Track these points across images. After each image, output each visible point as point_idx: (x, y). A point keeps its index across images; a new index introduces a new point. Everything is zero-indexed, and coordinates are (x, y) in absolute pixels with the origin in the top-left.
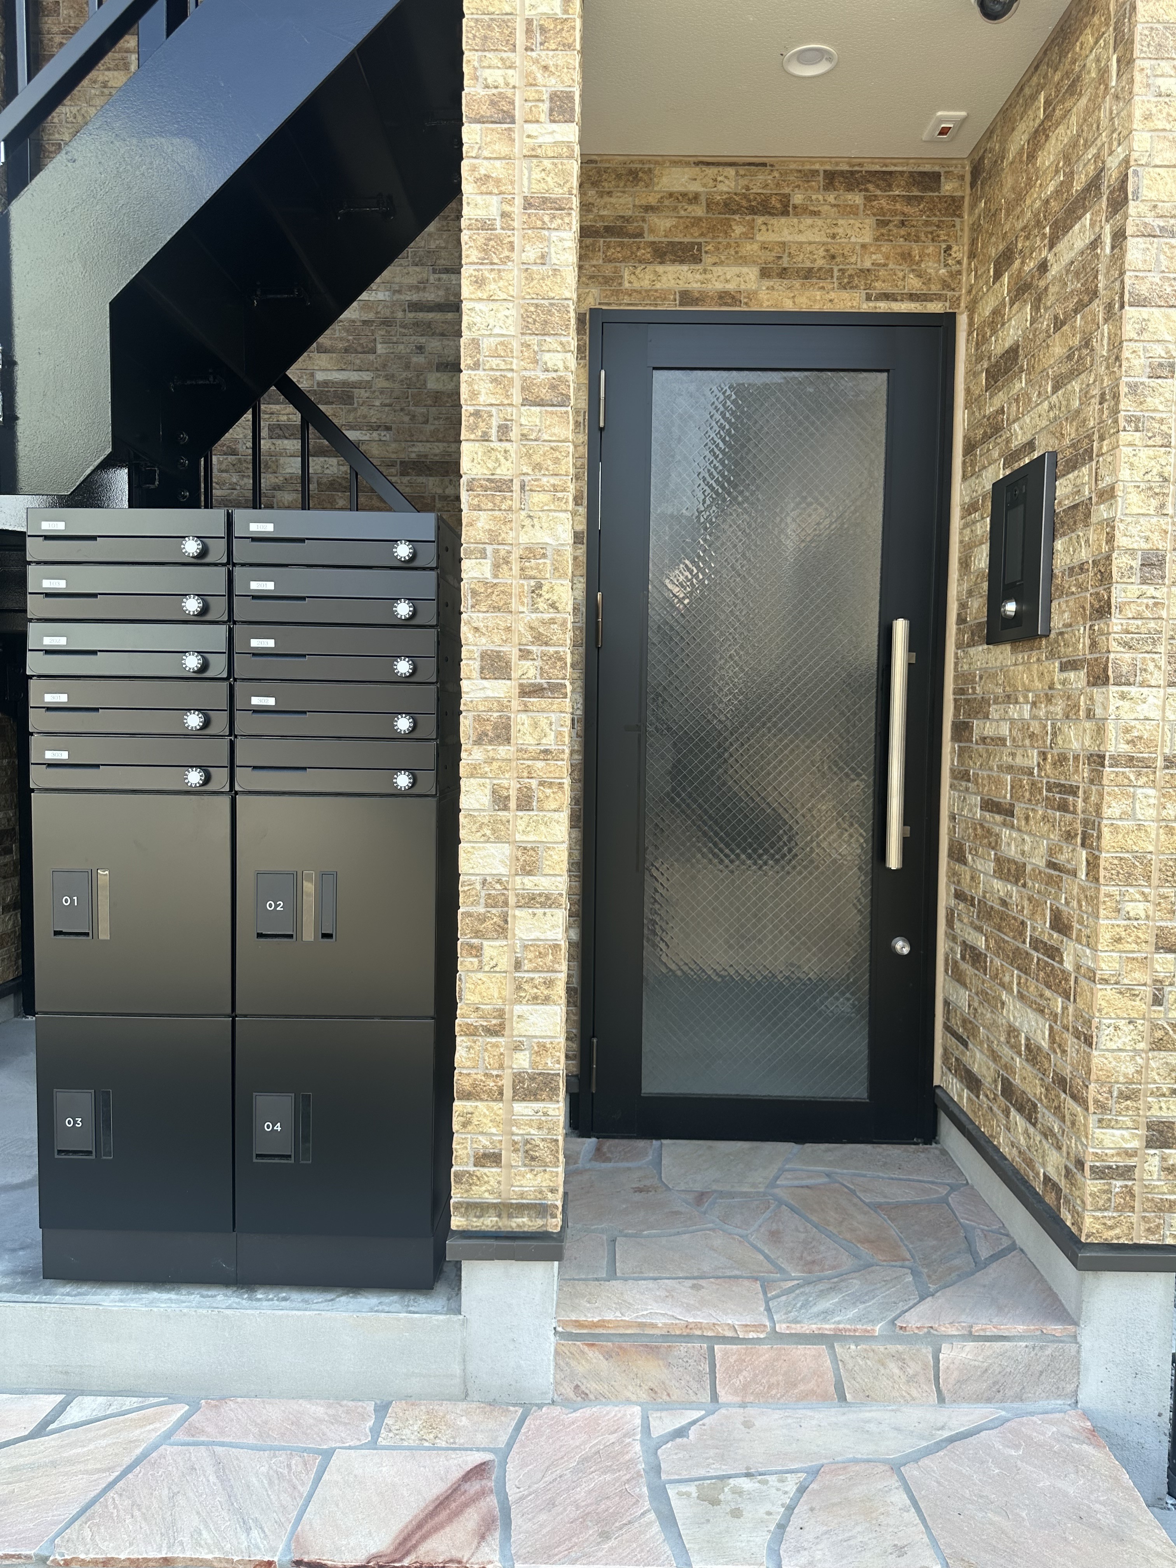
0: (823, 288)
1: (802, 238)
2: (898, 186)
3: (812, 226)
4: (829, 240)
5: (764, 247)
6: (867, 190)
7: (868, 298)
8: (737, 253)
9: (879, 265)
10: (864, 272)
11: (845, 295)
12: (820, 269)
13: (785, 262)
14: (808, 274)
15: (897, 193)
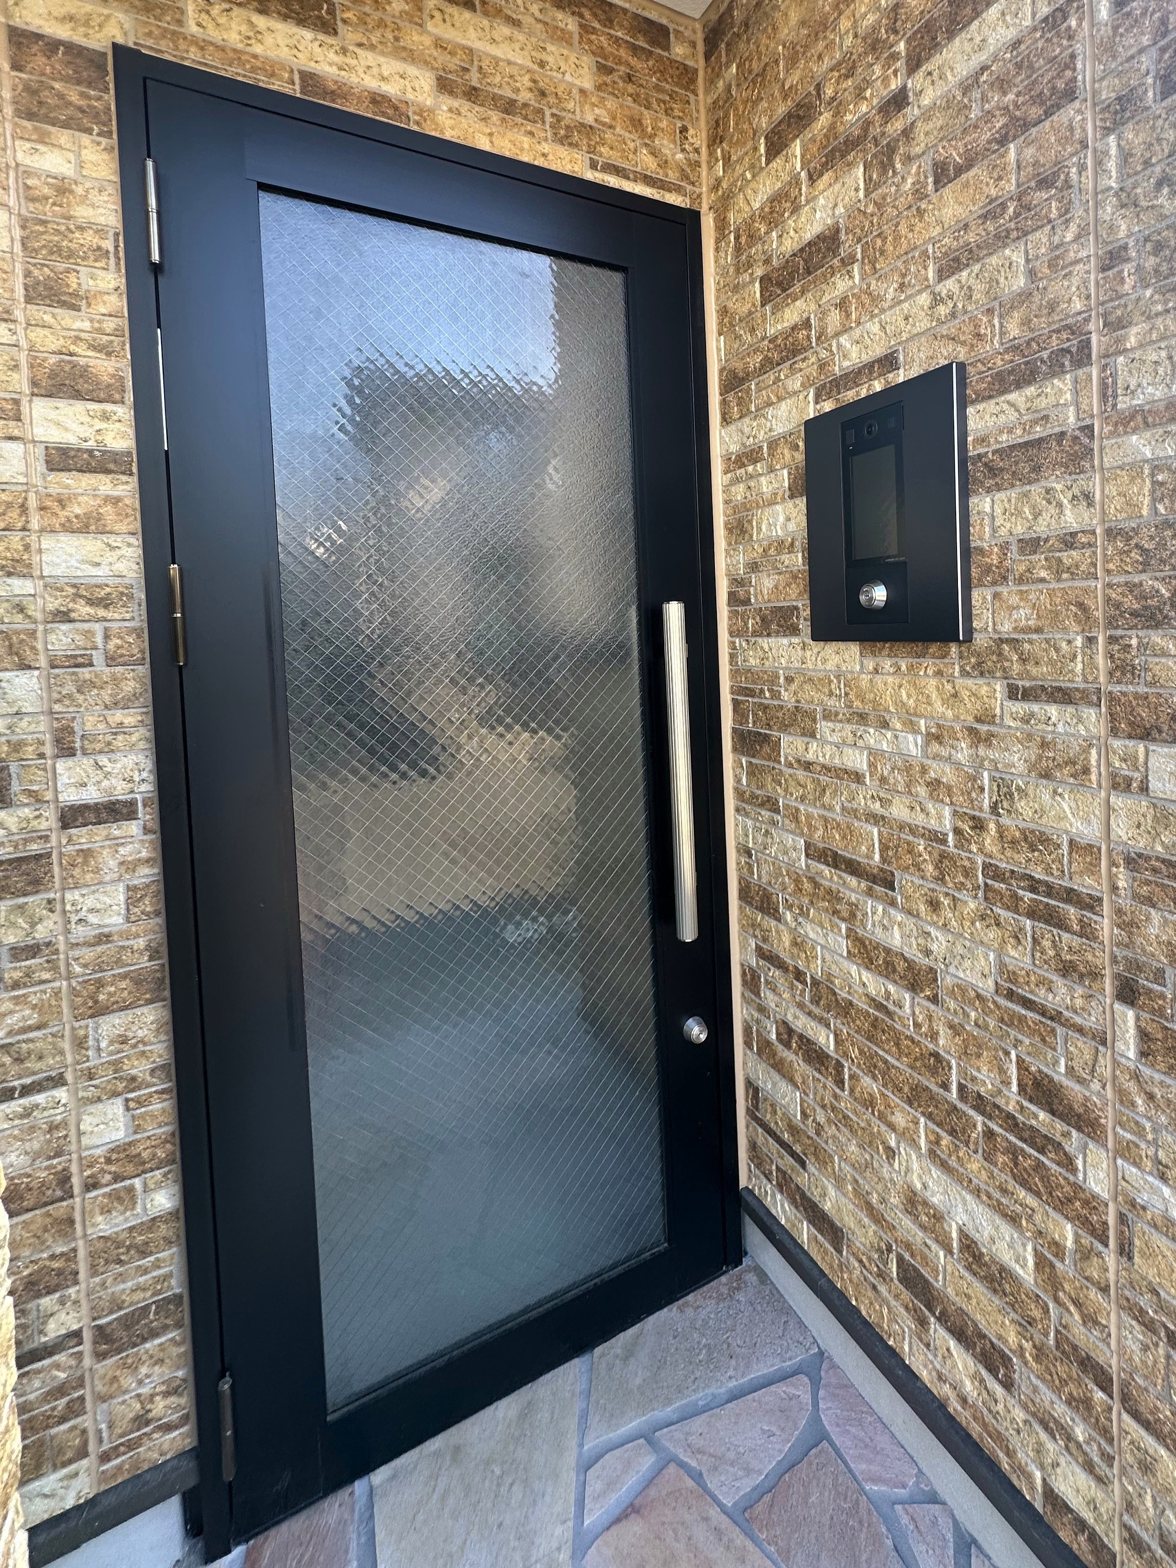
0: (531, 134)
1: (497, 51)
2: (622, 26)
3: (511, 39)
4: (536, 67)
5: (439, 44)
6: (581, 16)
7: (593, 166)
8: (397, 39)
9: (604, 124)
10: (586, 129)
11: (563, 152)
12: (525, 105)
13: (474, 78)
14: (509, 107)
15: (619, 34)
